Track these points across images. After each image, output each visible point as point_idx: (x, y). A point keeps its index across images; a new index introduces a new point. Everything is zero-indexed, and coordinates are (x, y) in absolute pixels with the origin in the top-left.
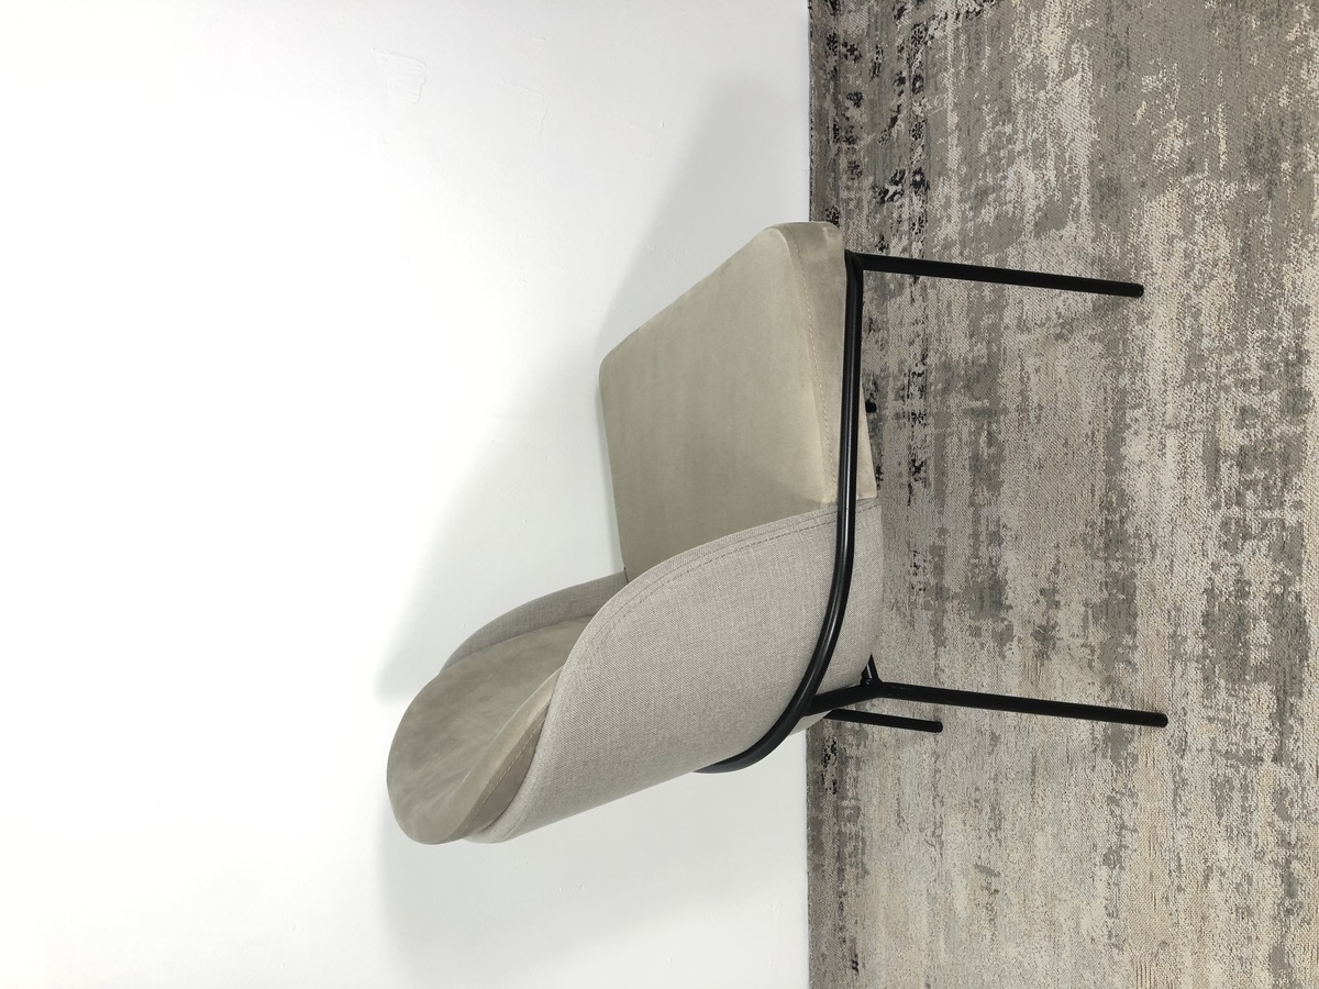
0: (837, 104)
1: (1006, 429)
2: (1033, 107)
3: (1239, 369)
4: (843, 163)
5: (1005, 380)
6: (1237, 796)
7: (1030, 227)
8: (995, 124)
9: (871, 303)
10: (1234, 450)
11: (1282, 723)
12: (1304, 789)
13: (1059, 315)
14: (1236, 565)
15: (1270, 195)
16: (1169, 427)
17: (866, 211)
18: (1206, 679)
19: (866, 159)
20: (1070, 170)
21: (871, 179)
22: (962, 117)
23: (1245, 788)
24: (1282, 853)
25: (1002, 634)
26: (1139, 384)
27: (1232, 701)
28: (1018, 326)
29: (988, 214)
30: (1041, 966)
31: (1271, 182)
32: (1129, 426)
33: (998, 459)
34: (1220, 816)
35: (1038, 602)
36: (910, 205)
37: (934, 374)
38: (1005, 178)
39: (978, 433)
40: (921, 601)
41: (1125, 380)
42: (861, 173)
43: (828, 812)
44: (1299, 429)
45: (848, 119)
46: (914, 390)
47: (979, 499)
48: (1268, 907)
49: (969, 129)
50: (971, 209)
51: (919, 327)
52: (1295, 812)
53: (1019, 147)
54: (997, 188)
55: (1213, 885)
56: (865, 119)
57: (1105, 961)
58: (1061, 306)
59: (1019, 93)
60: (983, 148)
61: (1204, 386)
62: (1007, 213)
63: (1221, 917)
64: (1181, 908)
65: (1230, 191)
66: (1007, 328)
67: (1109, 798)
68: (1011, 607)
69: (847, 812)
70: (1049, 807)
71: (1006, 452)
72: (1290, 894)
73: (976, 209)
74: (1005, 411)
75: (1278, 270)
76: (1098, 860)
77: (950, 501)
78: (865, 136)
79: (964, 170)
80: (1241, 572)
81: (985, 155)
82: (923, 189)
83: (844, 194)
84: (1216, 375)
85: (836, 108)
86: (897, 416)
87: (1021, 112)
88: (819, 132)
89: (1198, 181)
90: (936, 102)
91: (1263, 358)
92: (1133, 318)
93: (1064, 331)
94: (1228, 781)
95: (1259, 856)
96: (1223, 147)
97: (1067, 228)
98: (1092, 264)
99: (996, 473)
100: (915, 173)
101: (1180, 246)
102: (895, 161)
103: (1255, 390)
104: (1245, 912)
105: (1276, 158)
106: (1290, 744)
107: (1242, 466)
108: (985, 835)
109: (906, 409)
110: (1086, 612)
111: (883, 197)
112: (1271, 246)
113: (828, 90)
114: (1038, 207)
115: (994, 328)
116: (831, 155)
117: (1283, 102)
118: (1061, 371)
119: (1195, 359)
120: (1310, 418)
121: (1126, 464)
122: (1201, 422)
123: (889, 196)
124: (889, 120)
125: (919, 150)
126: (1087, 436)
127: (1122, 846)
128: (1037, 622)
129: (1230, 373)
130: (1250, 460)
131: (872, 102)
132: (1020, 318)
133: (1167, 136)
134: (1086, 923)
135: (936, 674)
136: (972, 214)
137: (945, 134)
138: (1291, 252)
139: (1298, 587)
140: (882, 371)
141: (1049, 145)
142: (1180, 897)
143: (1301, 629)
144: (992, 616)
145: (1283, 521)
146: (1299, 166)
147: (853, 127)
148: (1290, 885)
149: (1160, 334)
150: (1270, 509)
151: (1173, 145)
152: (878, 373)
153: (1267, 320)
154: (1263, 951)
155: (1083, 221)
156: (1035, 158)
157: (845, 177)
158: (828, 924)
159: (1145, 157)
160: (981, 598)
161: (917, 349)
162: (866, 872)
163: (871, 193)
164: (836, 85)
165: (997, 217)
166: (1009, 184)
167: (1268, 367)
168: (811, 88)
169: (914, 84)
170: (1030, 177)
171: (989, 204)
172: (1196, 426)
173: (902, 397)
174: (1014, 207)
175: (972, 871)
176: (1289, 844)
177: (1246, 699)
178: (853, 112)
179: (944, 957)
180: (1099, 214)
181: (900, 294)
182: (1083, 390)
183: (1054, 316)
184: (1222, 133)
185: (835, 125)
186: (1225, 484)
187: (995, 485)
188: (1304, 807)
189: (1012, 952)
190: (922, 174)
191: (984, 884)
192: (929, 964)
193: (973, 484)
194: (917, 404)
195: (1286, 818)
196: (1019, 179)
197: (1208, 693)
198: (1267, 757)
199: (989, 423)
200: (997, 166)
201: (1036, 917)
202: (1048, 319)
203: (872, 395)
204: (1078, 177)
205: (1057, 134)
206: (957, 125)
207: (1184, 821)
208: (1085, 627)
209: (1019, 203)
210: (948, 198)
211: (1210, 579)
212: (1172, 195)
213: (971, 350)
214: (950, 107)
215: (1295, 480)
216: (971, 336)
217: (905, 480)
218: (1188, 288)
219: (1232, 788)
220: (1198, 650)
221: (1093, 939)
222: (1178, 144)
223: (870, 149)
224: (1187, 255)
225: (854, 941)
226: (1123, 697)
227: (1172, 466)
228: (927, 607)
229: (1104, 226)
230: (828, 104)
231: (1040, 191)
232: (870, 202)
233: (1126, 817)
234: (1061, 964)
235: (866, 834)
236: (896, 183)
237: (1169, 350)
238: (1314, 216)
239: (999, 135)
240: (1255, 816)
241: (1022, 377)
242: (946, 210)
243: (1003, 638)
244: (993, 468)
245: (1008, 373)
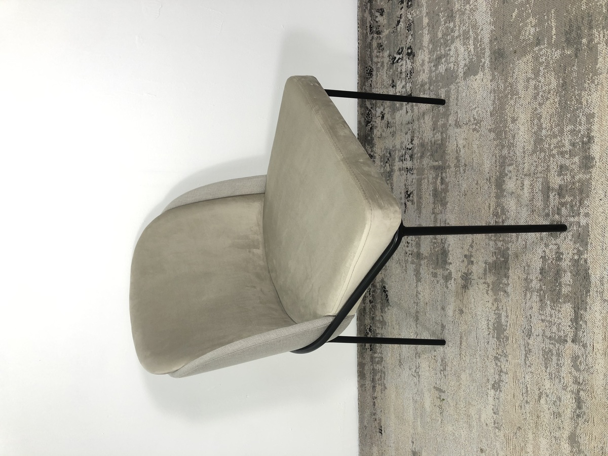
0: (371, 13)
1: (449, 176)
2: (463, 13)
3: (559, 145)
4: (375, 44)
5: (449, 151)
6: (554, 358)
7: (461, 75)
8: (445, 23)
9: (388, 113)
10: (557, 187)
11: (577, 323)
12: (586, 356)
13: (475, 119)
14: (556, 244)
15: (576, 56)
16: (526, 175)
17: (386, 68)
18: (541, 300)
19: (386, 42)
20: (480, 45)
21: (388, 52)
22: (430, 19)
23: (558, 355)
24: (576, 387)
25: (446, 277)
26: (512, 153)
27: (553, 311)
28: (455, 125)
29: (442, 68)
30: (463, 436)
31: (577, 49)
32: (507, 175)
33: (446, 191)
34: (546, 368)
35: (463, 261)
36: (405, 65)
37: (416, 148)
38: (450, 50)
39: (436, 178)
40: (410, 260)
41: (505, 152)
42: (383, 49)
43: (368, 359)
44: (588, 176)
45: (377, 22)
46: (407, 156)
47: (437, 211)
48: (568, 413)
49: (433, 26)
50: (434, 66)
51: (410, 126)
52: (582, 367)
53: (456, 34)
54: (446, 55)
55: (543, 401)
56: (385, 22)
57: (492, 435)
58: (475, 114)
59: (457, 6)
60: (440, 35)
61: (543, 155)
62: (450, 68)
63: (546, 417)
64: (528, 411)
65: (557, 54)
66: (450, 126)
67: (495, 357)
68: (451, 263)
69: (377, 360)
70: (468, 361)
71: (449, 187)
72: (579, 407)
73: (436, 66)
74: (449, 167)
75: (580, 95)
76: (490, 387)
77: (424, 211)
78: (385, 30)
79: (431, 46)
80: (559, 248)
81: (440, 38)
82: (412, 56)
83: (375, 60)
84: (549, 148)
85: (371, 16)
86: (400, 170)
87: (458, 16)
88: (362, 29)
89: (541, 50)
90: (418, 12)
91: (571, 140)
92: (509, 120)
93: (477, 127)
94: (550, 351)
95: (565, 388)
96: (554, 32)
97: (479, 75)
98: (491, 93)
99: (445, 198)
100: (408, 48)
101: (532, 83)
102: (399, 42)
103: (567, 156)
104: (557, 415)
105: (580, 37)
106: (580, 334)
107: (560, 195)
108: (438, 373)
109: (404, 166)
110: (486, 266)
111: (393, 61)
112: (577, 82)
113: (367, 8)
114: (465, 64)
115: (444, 125)
116: (369, 40)
117: (584, 7)
118: (475, 146)
119: (539, 141)
120: (594, 170)
121: (505, 193)
122: (541, 173)
123: (396, 60)
124: (396, 22)
125: (410, 37)
126: (487, 179)
127: (500, 381)
128: (463, 271)
129: (555, 147)
130: (564, 192)
131: (388, 13)
132: (456, 121)
133: (527, 26)
134: (483, 417)
135: (417, 295)
136: (434, 68)
137: (422, 29)
138: (586, 85)
139: (586, 256)
140: (393, 147)
141: (471, 33)
142: (527, 406)
143: (587, 277)
144: (442, 267)
145: (579, 223)
146: (591, 41)
147: (379, 26)
148: (579, 403)
149: (522, 128)
150: (573, 216)
151: (530, 31)
152: (391, 148)
153: (574, 120)
154: (566, 434)
155: (486, 71)
156: (464, 39)
157: (375, 51)
158: (368, 412)
159: (517, 38)
160: (437, 259)
161: (409, 136)
162: (386, 388)
163: (388, 59)
164: (371, 5)
165: (446, 70)
166: (452, 53)
167: (573, 145)
168: (358, 7)
169: (408, 3)
170: (462, 49)
171: (442, 63)
172: (539, 175)
173: (402, 160)
174: (454, 65)
175: (433, 390)
176: (579, 383)
177: (559, 311)
178: (379, 19)
179: (420, 430)
180: (494, 67)
181: (401, 109)
182: (485, 156)
183: (472, 119)
184: (553, 24)
185: (370, 25)
186: (552, 204)
187: (444, 204)
188: (587, 365)
189: (450, 428)
190: (411, 49)
191: (438, 396)
192: (413, 432)
193: (434, 203)
194: (408, 164)
195: (578, 370)
196: (457, 50)
197: (542, 308)
198: (569, 340)
199: (442, 173)
200: (446, 44)
201: (461, 412)
202: (470, 121)
203: (388, 159)
204: (484, 49)
205: (475, 26)
206: (428, 23)
207: (530, 370)
208: (485, 274)
209: (456, 63)
210: (423, 61)
211: (544, 251)
212: (529, 57)
213: (434, 137)
214: (424, 15)
215: (585, 202)
216: (434, 130)
217: (403, 201)
218: (535, 105)
219: (552, 355)
220: (538, 286)
221: (487, 424)
222: (532, 30)
223: (388, 37)
224: (536, 88)
225: (380, 420)
226: (502, 309)
227: (527, 195)
228: (413, 263)
229: (496, 73)
230: (367, 14)
231: (466, 56)
232: (387, 63)
233: (503, 367)
234: (472, 435)
235: (386, 370)
236: (400, 54)
237: (526, 136)
238: (597, 67)
239: (447, 28)
240: (563, 369)
241: (457, 150)
242: (422, 67)
243: (448, 278)
244: (443, 195)
245: (451, 147)
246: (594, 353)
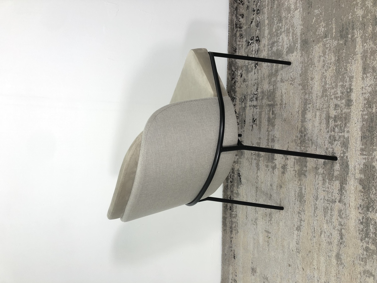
0: (236, 16)
1: (277, 109)
2: (287, 19)
3: (335, 93)
4: (238, 34)
5: (277, 96)
6: (329, 211)
7: (285, 53)
8: (277, 23)
9: (244, 74)
10: (333, 116)
11: (341, 192)
12: (346, 210)
13: (291, 78)
14: (332, 148)
15: (345, 44)
16: (317, 110)
17: (244, 48)
18: (323, 180)
19: (245, 33)
20: (296, 37)
21: (246, 39)
22: (269, 21)
23: (331, 209)
24: (340, 227)
25: (273, 167)
26: (311, 97)
27: (329, 185)
28: (281, 81)
29: (275, 49)
30: (280, 257)
31: (346, 41)
32: (307, 109)
33: (275, 118)
34: (325, 217)
35: (283, 158)
36: (255, 46)
37: (259, 94)
38: (279, 39)
39: (269, 111)
40: (254, 158)
41: (307, 96)
42: (243, 37)
43: (228, 215)
44: (349, 111)
45: (240, 21)
46: (254, 99)
47: (269, 130)
48: (336, 242)
49: (271, 25)
50: (270, 47)
51: (256, 81)
52: (343, 216)
53: (283, 30)
54: (277, 42)
55: (322, 236)
56: (245, 22)
57: (295, 256)
58: (292, 75)
59: (284, 15)
60: (274, 30)
61: (326, 98)
62: (279, 49)
63: (324, 245)
64: (315, 242)
65: (335, 43)
66: (278, 81)
67: (298, 212)
68: (276, 159)
69: (233, 215)
70: (283, 215)
71: (276, 116)
72: (342, 238)
73: (271, 47)
74: (277, 105)
75: (346, 66)
76: (295, 229)
77: (262, 130)
78: (244, 26)
79: (269, 36)
80: (333, 150)
81: (274, 32)
82: (258, 42)
83: (238, 43)
84: (330, 95)
85: (236, 18)
86: (250, 106)
87: (284, 20)
88: (231, 25)
89: (327, 40)
90: (262, 17)
91: (341, 90)
92: (310, 79)
93: (292, 82)
94: (327, 207)
95: (334, 228)
96: (334, 31)
97: (294, 53)
98: (300, 63)
99: (274, 122)
100: (257, 37)
101: (322, 58)
102: (252, 34)
103: (339, 99)
104: (330, 243)
105: (347, 34)
106: (343, 197)
107: (335, 121)
108: (267, 222)
109: (252, 104)
110: (295, 161)
111: (248, 44)
112: (345, 59)
113: (234, 13)
114: (287, 47)
115: (275, 81)
116: (235, 32)
117: (350, 17)
118: (291, 93)
119: (325, 90)
120: (352, 107)
121: (306, 120)
122: (325, 108)
123: (250, 44)
124: (251, 22)
125: (258, 31)
126: (297, 112)
127: (301, 225)
128: (283, 164)
129: (333, 94)
130: (337, 119)
131: (246, 17)
132: (281, 79)
133: (320, 27)
134: (291, 246)
135: (257, 178)
136: (270, 49)
137: (265, 26)
138: (350, 60)
139: (347, 154)
140: (247, 93)
141: (291, 29)
142: (314, 239)
143: (347, 166)
144: (271, 162)
145: (344, 136)
146: (353, 36)
147: (241, 24)
148: (341, 236)
149: (316, 83)
150: (341, 133)
151: (322, 30)
152: (245, 94)
153: (343, 80)
154: (334, 254)
155: (298, 51)
156: (287, 33)
157: (238, 38)
158: (227, 246)
159: (315, 33)
160: (269, 157)
161: (255, 87)
162: (238, 232)
163: (245, 43)
164: (236, 12)
165: (277, 50)
166: (280, 40)
167: (342, 93)
168: (229, 13)
169: (257, 12)
170: (286, 38)
171: (275, 46)
172: (324, 110)
173: (251, 101)
174: (281, 47)
175: (264, 232)
176: (342, 225)
177: (333, 185)
178: (241, 20)
179: (256, 255)
180: (302, 49)
181: (252, 72)
182: (296, 99)
183: (290, 78)
184: (334, 27)
185: (236, 23)
186: (331, 126)
187: (273, 126)
188: (346, 215)
189: (273, 254)
190: (258, 37)
191: (267, 235)
192: (253, 257)
193: (268, 125)
194: (255, 103)
195: (341, 218)
196: (283, 39)
197: (324, 184)
198: (337, 201)
199: (273, 108)
200: (277, 35)
201: (279, 244)
202: (289, 79)
203: (244, 100)
204: (298, 39)
205: (293, 26)
206: (268, 23)
207: (316, 218)
208: (294, 165)
209: (282, 46)
210: (265, 44)
211: (326, 152)
212: (321, 44)
213: (269, 88)
214: (266, 18)
215: (348, 125)
216: (269, 84)
217: (251, 124)
218: (323, 71)
219: (328, 210)
220: (322, 172)
221: (293, 250)
222: (323, 29)
223: (246, 30)
224: (324, 61)
225: (234, 251)
226: (303, 185)
227: (318, 120)
228: (255, 159)
229: (303, 53)
230: (234, 17)
231: (288, 43)
232: (245, 45)
233: (302, 217)
234: (285, 257)
235: (238, 221)
236: (252, 40)
237: (318, 88)
238: (356, 50)
239: (278, 26)
240: (334, 217)
241: (281, 95)
242: (264, 48)
243: (274, 168)
244: (273, 121)
245: (278, 94)
246: (350, 208)
